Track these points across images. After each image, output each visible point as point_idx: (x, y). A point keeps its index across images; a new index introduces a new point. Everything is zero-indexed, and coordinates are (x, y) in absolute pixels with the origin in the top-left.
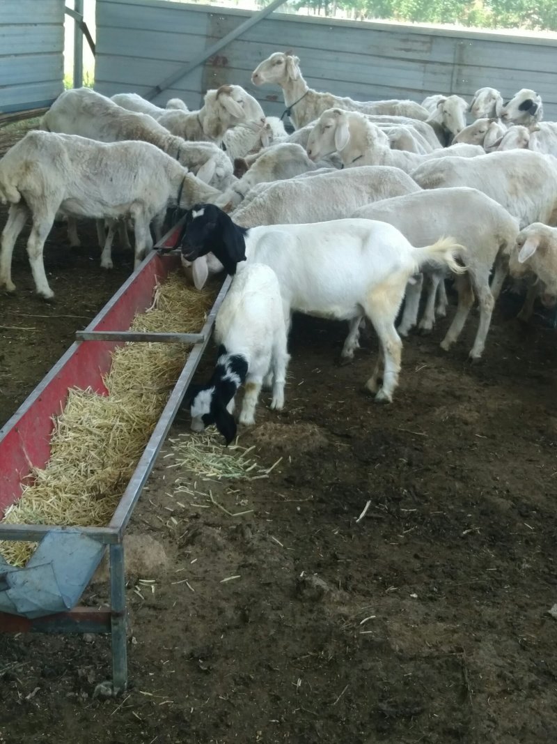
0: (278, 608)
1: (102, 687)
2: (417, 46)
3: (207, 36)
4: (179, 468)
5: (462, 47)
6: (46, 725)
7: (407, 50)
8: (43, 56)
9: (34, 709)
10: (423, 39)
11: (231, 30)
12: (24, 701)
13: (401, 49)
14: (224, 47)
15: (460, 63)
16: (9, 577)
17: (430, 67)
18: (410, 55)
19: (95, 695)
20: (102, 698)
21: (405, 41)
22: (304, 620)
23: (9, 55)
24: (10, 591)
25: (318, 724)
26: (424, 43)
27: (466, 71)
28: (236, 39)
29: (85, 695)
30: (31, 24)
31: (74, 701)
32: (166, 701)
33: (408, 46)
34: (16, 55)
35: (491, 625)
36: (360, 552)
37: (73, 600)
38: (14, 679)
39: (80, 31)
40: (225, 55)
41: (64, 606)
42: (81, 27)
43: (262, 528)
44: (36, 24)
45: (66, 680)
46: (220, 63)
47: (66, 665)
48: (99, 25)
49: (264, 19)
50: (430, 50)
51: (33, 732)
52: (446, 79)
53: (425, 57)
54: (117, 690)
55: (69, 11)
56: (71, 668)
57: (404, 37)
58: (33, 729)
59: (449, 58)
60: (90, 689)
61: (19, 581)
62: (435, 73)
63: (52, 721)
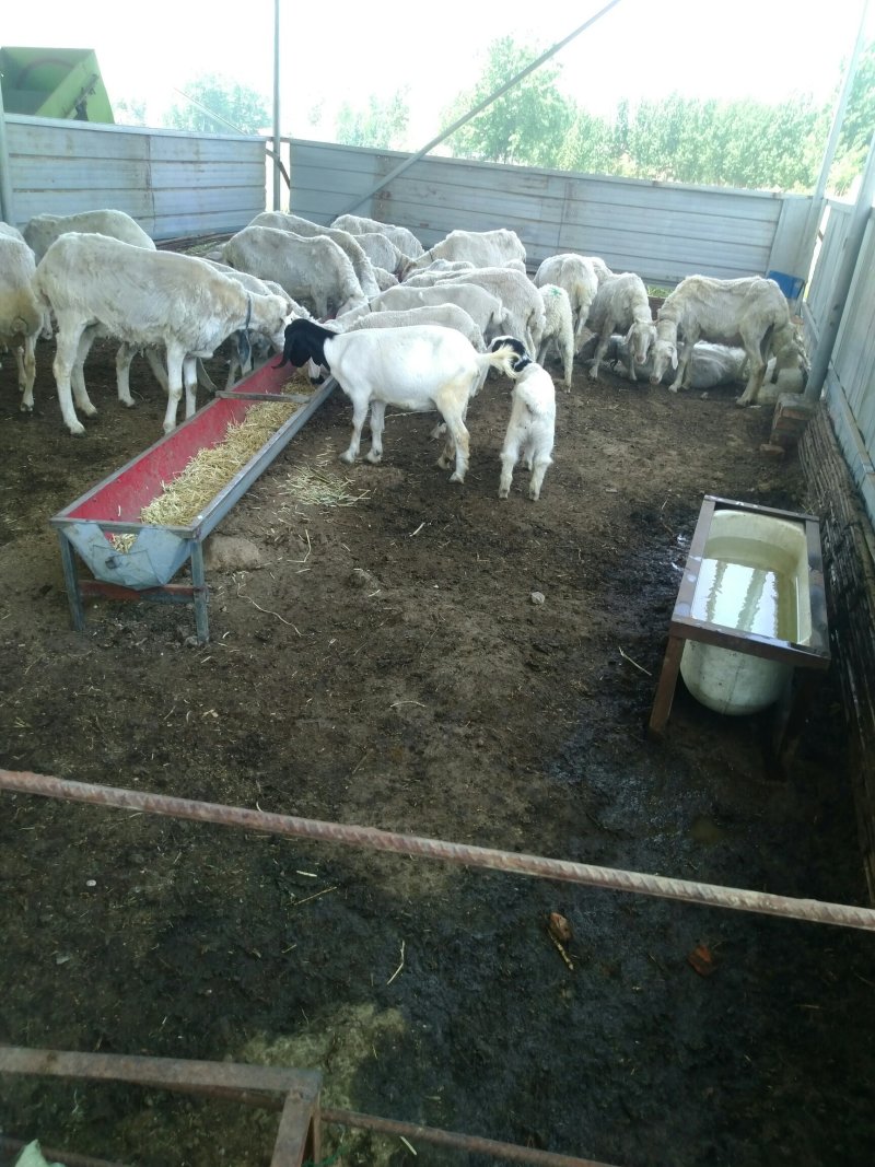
0: (332, 592)
1: (192, 640)
2: (536, 184)
3: (375, 174)
4: (287, 495)
5: (571, 185)
6: (145, 663)
7: (529, 187)
8: (248, 189)
9: (140, 652)
10: (543, 178)
11: (392, 169)
12: (134, 647)
13: (524, 187)
14: (388, 184)
15: (569, 199)
16: (116, 559)
17: (546, 201)
18: (532, 192)
19: (185, 644)
20: (190, 646)
21: (528, 179)
22: (348, 600)
23: (221, 187)
24: (119, 569)
25: (338, 668)
26: (542, 181)
27: (573, 205)
28: (397, 177)
29: (178, 644)
30: (237, 162)
31: (170, 648)
32: (234, 649)
33: (529, 183)
34: (226, 187)
35: (483, 608)
36: (407, 556)
37: (165, 578)
38: (130, 632)
39: (278, 169)
40: (389, 190)
41: (158, 582)
42: (279, 166)
43: (338, 537)
44: (242, 162)
45: (167, 634)
46: (385, 196)
47: (170, 625)
48: (292, 165)
49: (419, 160)
50: (547, 187)
51: (136, 666)
52: (559, 211)
53: (543, 193)
54: (201, 643)
55: (268, 152)
56: (174, 626)
57: (527, 176)
58: (136, 665)
59: (561, 194)
60: (181, 640)
61: (124, 563)
62: (549, 206)
63: (151, 660)
